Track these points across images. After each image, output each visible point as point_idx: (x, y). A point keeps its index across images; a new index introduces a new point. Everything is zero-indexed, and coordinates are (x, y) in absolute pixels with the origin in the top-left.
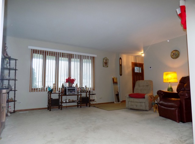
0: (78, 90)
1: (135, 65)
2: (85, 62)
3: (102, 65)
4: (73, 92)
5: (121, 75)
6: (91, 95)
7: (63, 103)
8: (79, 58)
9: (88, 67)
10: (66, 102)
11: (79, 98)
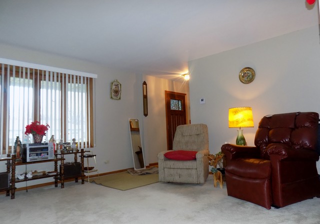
0: (57, 149)
1: (171, 96)
2: (73, 90)
3: (109, 96)
4: (44, 156)
5: (146, 115)
6: (85, 159)
7: (19, 181)
8: (58, 81)
9: (77, 99)
10: (26, 179)
11: (58, 167)
